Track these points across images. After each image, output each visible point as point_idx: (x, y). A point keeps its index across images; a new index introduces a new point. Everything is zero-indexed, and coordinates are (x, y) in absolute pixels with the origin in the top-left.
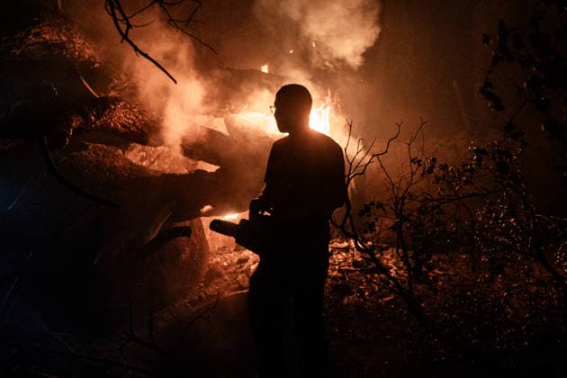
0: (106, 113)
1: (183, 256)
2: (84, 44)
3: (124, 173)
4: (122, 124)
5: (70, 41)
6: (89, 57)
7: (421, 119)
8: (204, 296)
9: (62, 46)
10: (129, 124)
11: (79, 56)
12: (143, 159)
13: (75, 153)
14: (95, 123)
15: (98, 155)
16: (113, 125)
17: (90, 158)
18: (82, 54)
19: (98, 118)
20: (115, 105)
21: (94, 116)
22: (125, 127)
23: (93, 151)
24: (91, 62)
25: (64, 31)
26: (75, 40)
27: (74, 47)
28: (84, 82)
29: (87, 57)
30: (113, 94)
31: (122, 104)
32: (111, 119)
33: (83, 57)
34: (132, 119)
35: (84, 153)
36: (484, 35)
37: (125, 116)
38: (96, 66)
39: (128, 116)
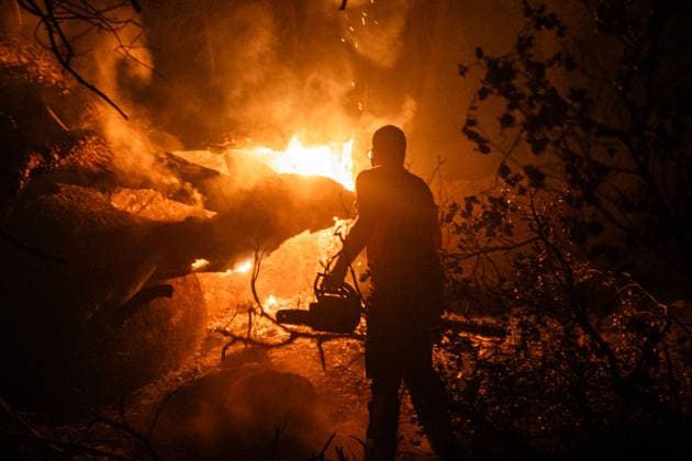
0: (73, 150)
1: (174, 319)
2: (50, 66)
3: (102, 219)
4: (94, 163)
5: (32, 63)
6: (57, 82)
7: (439, 157)
8: (199, 368)
9: (22, 69)
10: (104, 162)
11: (45, 82)
12: (132, 203)
13: (43, 197)
14: (58, 162)
15: (72, 198)
16: (82, 163)
17: (62, 203)
18: (48, 79)
19: (62, 156)
20: (84, 139)
21: (57, 153)
22: (98, 165)
23: (65, 194)
24: (58, 88)
25: (25, 52)
26: (38, 62)
27: (37, 71)
28: (51, 112)
29: (54, 82)
30: (86, 126)
31: (94, 138)
32: (79, 156)
33: (50, 82)
34: (107, 157)
35: (56, 196)
36: (461, 66)
37: (98, 153)
38: (65, 92)
39: (101, 153)
